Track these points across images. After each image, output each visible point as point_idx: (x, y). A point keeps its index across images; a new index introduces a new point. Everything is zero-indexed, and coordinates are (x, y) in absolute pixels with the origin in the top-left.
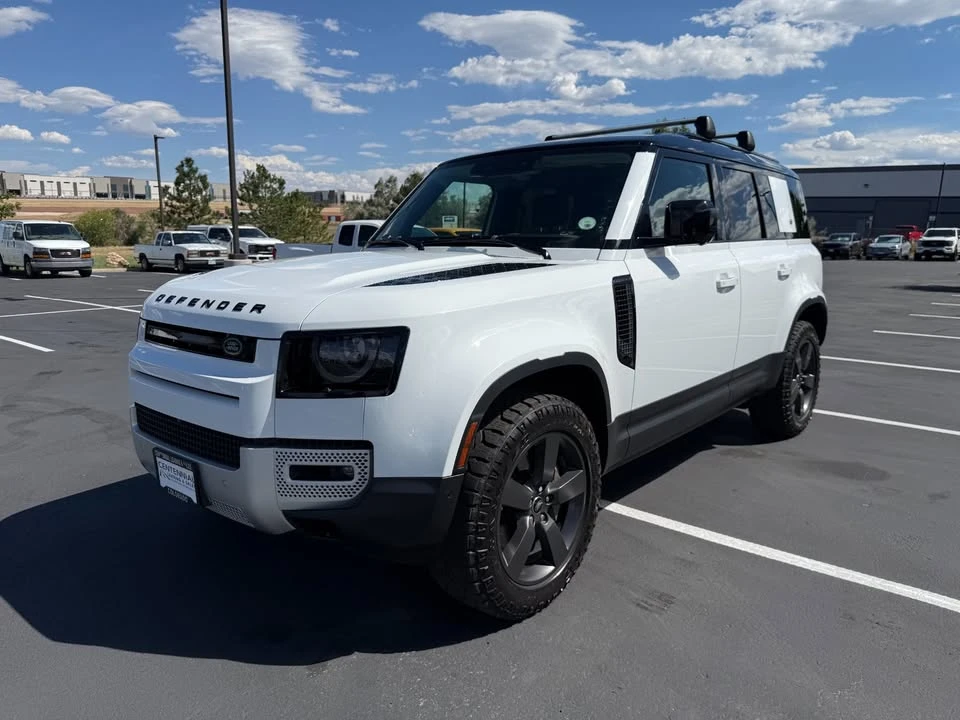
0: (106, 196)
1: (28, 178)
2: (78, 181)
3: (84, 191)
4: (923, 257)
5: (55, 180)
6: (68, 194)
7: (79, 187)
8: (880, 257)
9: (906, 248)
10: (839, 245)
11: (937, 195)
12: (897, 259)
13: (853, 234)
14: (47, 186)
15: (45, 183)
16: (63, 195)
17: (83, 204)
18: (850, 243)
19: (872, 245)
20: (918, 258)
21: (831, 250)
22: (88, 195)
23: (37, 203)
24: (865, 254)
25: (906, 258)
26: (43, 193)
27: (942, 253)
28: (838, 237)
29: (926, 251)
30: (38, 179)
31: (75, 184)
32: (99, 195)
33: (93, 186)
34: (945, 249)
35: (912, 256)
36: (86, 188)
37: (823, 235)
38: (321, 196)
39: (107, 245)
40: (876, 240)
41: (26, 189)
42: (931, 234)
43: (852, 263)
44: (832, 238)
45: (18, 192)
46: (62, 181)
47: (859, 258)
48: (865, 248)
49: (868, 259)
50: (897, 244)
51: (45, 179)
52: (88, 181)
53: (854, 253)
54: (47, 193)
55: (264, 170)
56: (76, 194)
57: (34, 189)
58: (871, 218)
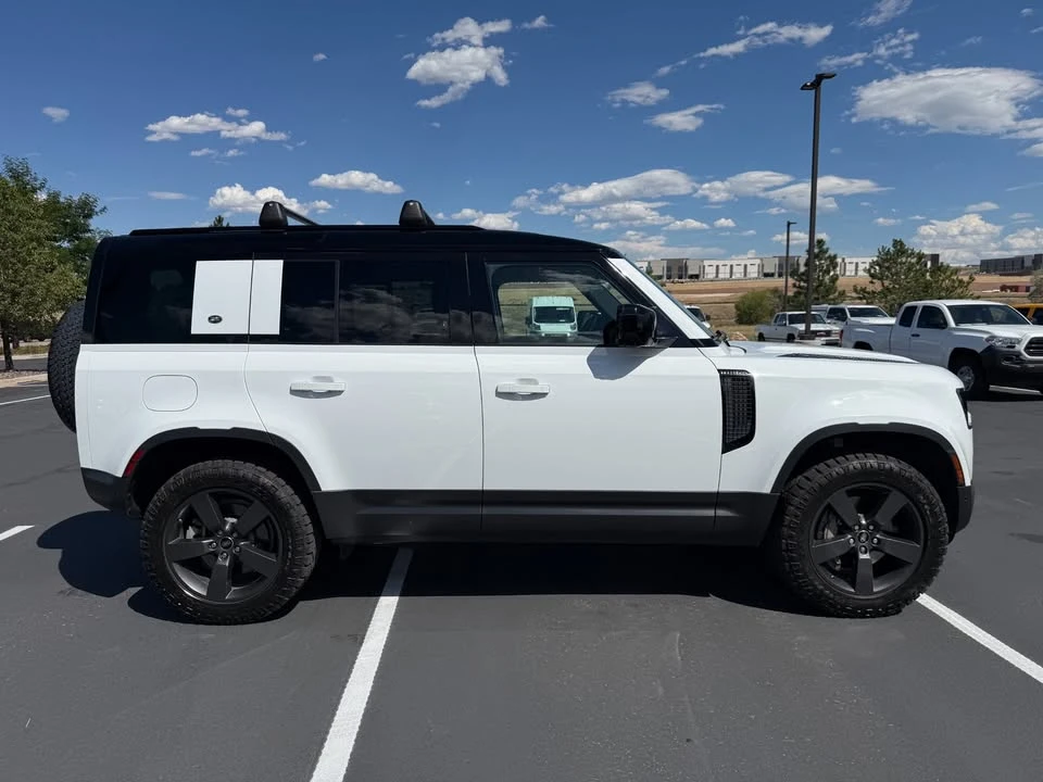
0: (772, 275)
1: (706, 263)
2: (748, 263)
3: (753, 272)
5: (729, 263)
6: (738, 276)
7: (749, 269)
14: (721, 269)
15: (720, 267)
16: (748, 276)
17: (750, 285)
22: (756, 275)
23: (710, 286)
26: (717, 276)
30: (715, 263)
31: (746, 266)
32: (766, 275)
33: (762, 266)
36: (755, 269)
38: (1023, 262)
39: (761, 323)
41: (704, 273)
45: (697, 276)
46: (735, 264)
51: (720, 263)
52: (758, 261)
54: (721, 276)
55: (902, 244)
56: (745, 275)
57: (710, 273)
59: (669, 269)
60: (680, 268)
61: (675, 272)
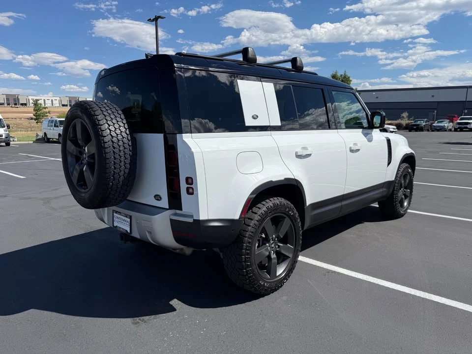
0: (66, 106)
1: (30, 97)
2: (54, 99)
3: (56, 103)
4: (459, 130)
5: (43, 98)
6: (49, 105)
7: (54, 102)
8: (438, 130)
9: (451, 125)
10: (419, 125)
11: (465, 100)
12: (446, 131)
13: (425, 120)
16: (46, 106)
17: (56, 110)
18: (424, 124)
19: (434, 125)
20: (456, 130)
21: (415, 127)
22: (58, 105)
24: (431, 129)
25: (450, 130)
27: (467, 128)
28: (418, 121)
29: (459, 127)
30: (35, 98)
31: (52, 100)
32: (63, 105)
33: (61, 101)
34: (468, 126)
35: (453, 129)
36: (57, 102)
37: (411, 120)
40: (436, 122)
41: (29, 103)
42: (462, 119)
43: (425, 133)
44: (415, 122)
45: (26, 104)
46: (46, 99)
47: (428, 130)
48: (431, 125)
49: (433, 131)
50: (446, 124)
52: (58, 99)
53: (426, 128)
56: (53, 105)
58: (435, 112)
59: (8, 99)
60: (15, 100)
61: (12, 101)
